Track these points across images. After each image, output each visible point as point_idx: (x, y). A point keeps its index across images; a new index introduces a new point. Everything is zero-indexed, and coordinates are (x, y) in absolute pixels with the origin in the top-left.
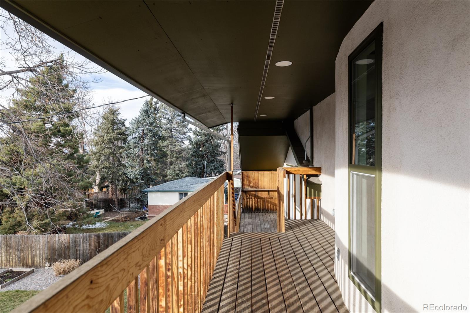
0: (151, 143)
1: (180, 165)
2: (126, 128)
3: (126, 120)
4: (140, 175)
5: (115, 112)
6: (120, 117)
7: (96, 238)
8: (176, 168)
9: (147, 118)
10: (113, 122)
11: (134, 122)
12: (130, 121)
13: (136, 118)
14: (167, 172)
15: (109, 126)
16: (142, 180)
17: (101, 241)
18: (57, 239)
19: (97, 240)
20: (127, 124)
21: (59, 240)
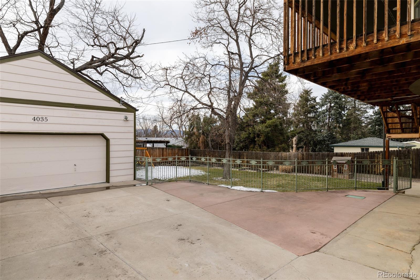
0: (337, 113)
1: (363, 130)
2: (317, 103)
3: (317, 97)
4: (327, 137)
5: (309, 92)
6: (312, 96)
7: (302, 155)
8: (359, 133)
9: (334, 94)
10: (307, 100)
11: (323, 97)
12: (320, 98)
13: (325, 94)
14: (350, 136)
15: (305, 102)
16: (329, 141)
17: (304, 157)
18: (280, 155)
19: (302, 156)
20: (318, 100)
21: (281, 155)
